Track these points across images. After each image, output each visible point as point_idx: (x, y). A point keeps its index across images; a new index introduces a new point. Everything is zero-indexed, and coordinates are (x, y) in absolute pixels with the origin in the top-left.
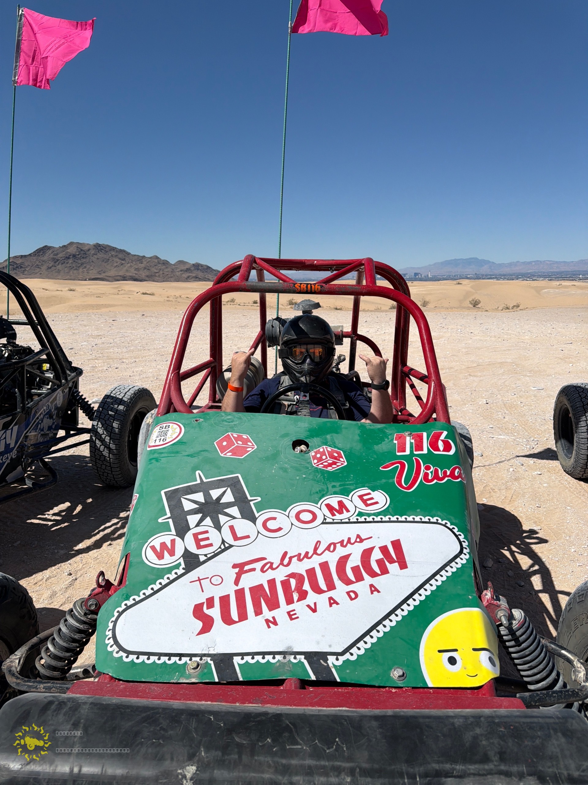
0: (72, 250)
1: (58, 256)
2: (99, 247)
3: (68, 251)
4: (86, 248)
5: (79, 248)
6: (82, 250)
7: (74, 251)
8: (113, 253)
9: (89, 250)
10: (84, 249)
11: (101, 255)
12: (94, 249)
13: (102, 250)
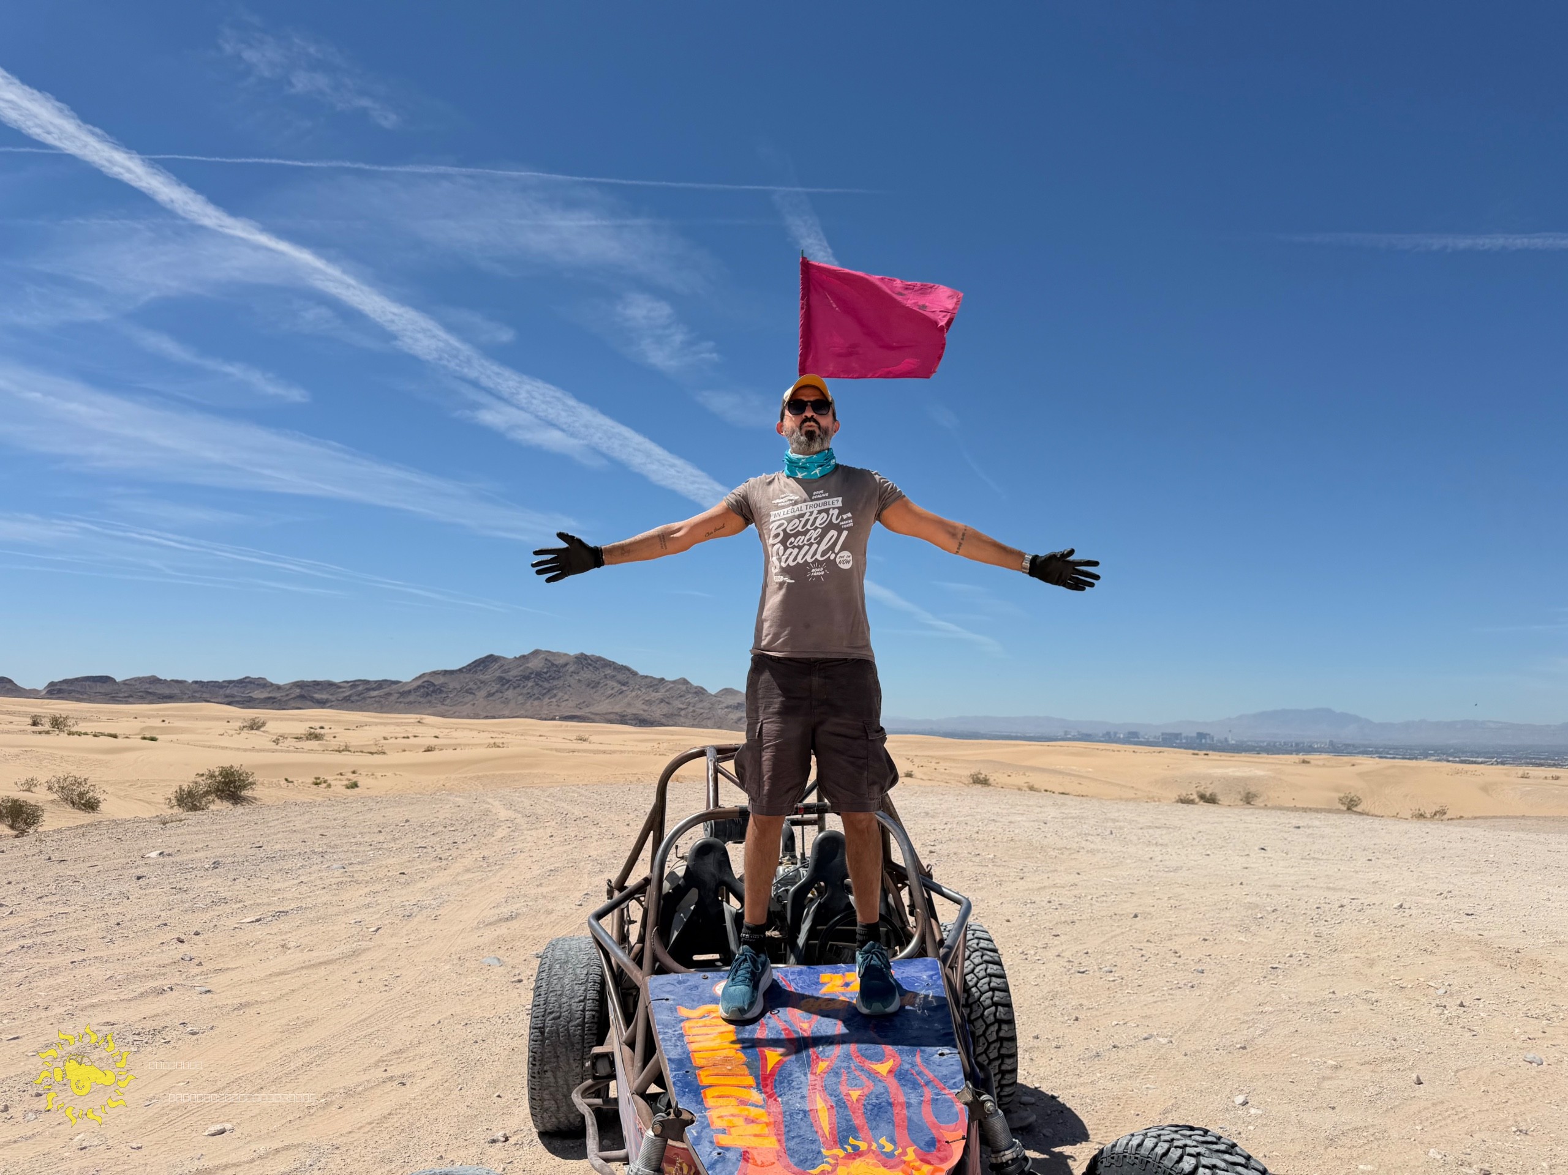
0: (535, 664)
1: (511, 673)
2: (584, 661)
3: (530, 665)
4: (561, 661)
5: (549, 661)
6: (553, 665)
7: (541, 665)
8: (608, 671)
9: (566, 665)
10: (556, 663)
11: (586, 675)
12: (575, 663)
13: (591, 668)
